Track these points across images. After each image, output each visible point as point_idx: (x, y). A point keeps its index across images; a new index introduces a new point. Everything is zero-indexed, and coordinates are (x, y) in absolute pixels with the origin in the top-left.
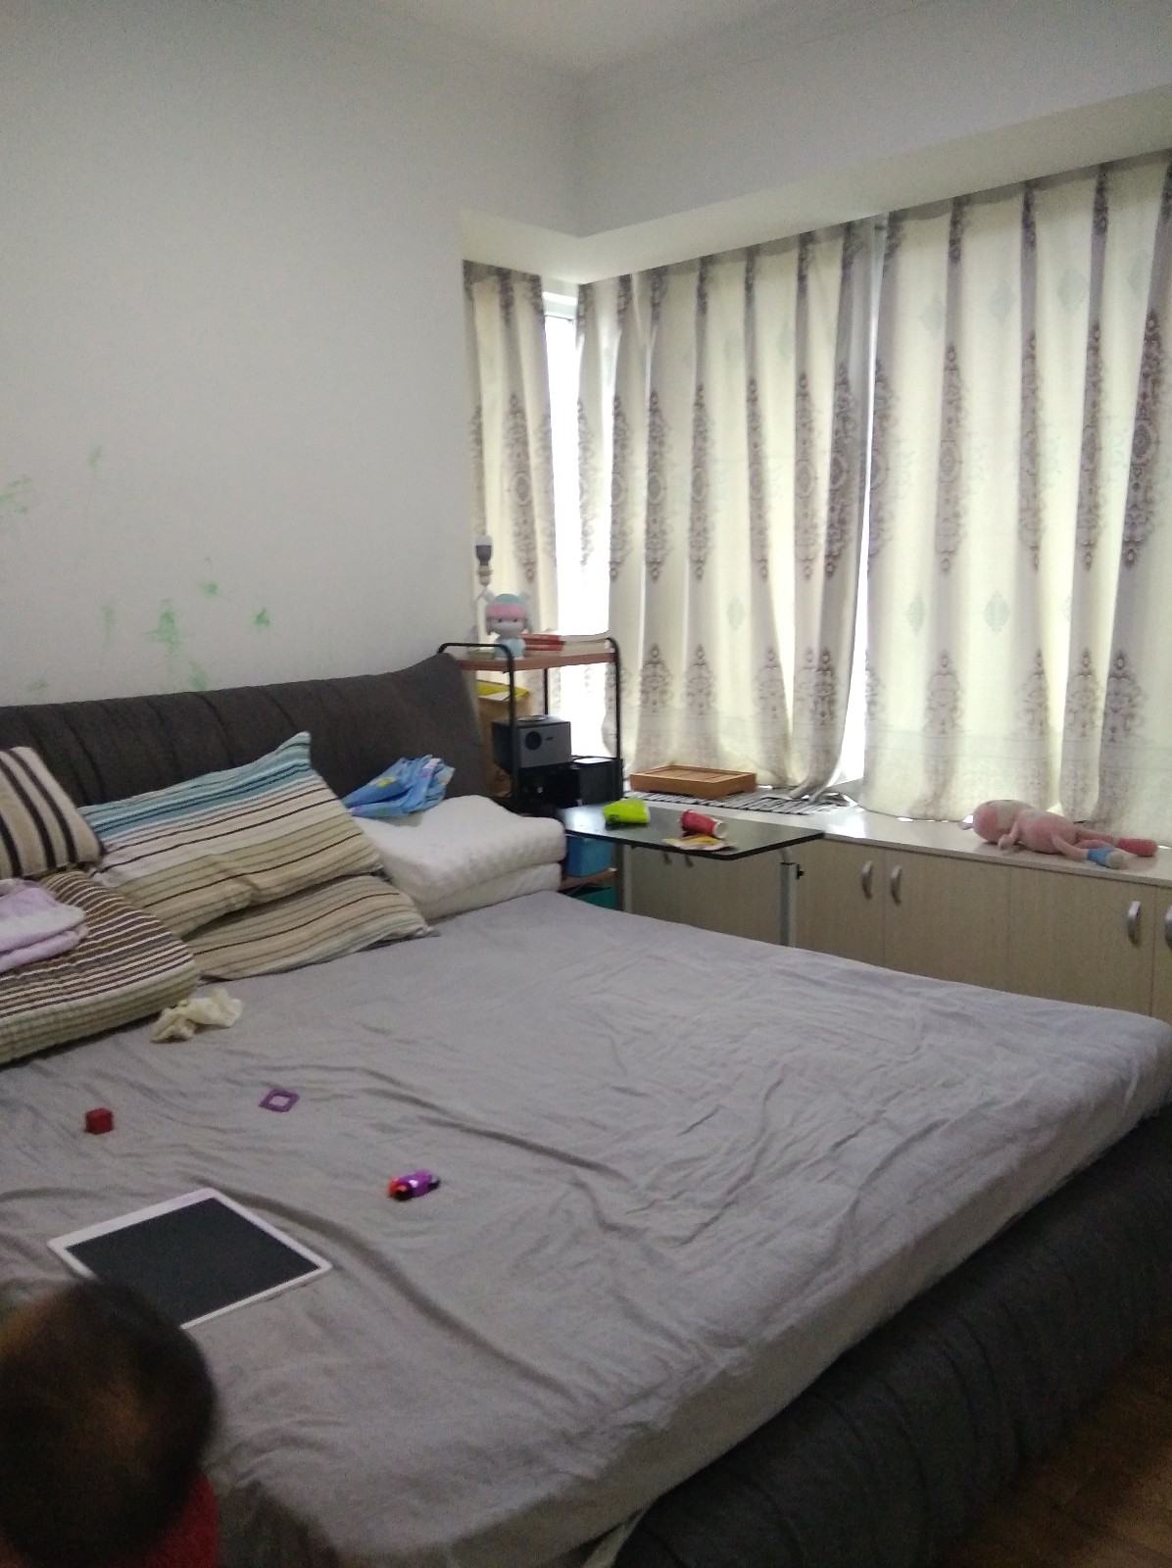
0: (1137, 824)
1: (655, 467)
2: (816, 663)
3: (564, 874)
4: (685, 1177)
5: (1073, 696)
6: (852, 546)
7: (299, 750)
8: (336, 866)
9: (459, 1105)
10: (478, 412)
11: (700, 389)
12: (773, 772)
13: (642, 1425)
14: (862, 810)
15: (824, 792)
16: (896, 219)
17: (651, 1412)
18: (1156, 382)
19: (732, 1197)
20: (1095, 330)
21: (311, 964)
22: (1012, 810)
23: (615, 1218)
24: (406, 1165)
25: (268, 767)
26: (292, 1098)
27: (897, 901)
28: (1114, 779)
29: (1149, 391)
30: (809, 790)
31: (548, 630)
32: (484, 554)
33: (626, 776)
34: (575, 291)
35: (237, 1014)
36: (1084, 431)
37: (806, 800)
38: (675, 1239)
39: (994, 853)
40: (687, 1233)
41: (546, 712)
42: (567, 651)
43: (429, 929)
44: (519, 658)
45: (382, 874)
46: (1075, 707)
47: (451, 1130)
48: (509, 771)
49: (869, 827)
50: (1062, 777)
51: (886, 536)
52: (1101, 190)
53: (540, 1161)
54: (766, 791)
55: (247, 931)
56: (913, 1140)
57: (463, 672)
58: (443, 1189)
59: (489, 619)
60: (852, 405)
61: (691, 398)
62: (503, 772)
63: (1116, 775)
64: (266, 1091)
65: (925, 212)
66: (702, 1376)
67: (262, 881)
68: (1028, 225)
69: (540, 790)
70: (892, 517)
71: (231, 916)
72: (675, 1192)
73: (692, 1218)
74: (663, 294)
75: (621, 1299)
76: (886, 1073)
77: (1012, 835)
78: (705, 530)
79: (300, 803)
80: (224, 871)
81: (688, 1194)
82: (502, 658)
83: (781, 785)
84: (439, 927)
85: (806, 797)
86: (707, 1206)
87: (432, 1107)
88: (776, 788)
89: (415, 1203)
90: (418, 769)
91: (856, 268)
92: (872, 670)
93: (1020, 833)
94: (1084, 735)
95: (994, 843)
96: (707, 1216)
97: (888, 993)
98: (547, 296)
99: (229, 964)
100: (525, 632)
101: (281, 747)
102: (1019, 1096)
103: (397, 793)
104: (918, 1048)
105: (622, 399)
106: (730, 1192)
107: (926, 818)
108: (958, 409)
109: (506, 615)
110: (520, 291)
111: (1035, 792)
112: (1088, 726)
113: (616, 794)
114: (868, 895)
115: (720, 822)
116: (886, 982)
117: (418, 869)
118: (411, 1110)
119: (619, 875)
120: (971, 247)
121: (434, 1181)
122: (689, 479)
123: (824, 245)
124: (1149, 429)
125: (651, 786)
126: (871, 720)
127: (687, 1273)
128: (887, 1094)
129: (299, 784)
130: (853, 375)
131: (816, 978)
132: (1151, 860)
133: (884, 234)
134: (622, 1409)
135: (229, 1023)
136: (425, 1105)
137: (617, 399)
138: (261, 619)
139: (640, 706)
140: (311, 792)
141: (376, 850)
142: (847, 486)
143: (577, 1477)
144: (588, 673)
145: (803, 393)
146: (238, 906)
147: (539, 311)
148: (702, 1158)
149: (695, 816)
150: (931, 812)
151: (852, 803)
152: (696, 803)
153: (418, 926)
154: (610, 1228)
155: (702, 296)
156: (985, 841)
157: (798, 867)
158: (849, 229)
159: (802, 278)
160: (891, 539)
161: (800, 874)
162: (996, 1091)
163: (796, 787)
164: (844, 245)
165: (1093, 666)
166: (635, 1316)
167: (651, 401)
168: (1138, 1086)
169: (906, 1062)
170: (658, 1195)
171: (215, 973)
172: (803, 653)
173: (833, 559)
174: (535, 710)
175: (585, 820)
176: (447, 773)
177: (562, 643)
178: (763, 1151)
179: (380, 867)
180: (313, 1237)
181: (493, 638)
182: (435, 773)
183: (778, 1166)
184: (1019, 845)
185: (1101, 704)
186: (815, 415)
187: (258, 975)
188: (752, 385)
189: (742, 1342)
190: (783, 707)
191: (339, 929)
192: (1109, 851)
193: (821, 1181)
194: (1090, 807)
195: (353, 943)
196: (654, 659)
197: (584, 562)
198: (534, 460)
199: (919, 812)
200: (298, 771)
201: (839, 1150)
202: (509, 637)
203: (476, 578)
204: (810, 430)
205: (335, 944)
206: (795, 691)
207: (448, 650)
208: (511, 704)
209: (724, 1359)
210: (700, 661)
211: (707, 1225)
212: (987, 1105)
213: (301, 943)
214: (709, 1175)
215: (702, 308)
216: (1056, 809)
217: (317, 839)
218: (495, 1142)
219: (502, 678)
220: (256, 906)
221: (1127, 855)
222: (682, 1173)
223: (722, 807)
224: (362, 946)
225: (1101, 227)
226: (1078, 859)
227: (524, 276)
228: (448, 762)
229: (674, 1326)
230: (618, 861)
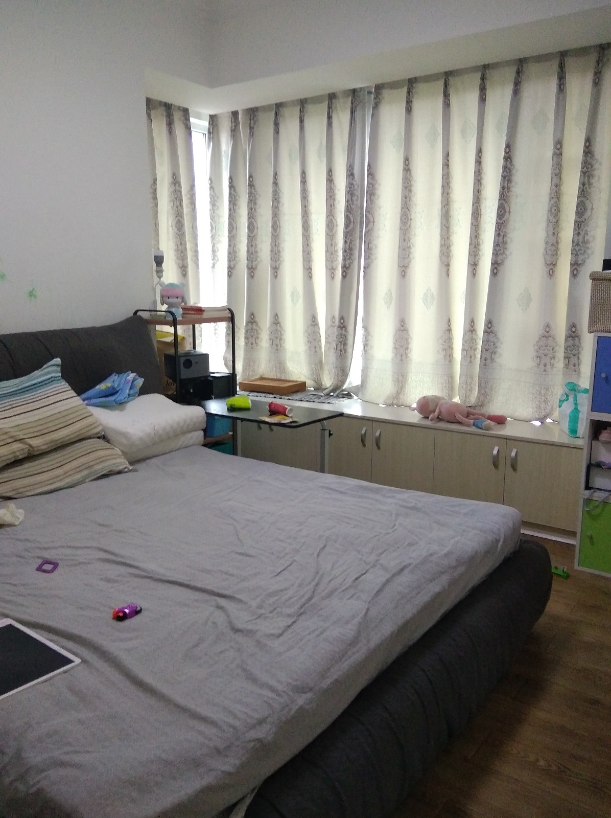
0: (496, 408)
1: (251, 216)
2: (337, 323)
3: (205, 436)
4: (276, 600)
5: (466, 342)
6: (356, 263)
7: (55, 368)
8: (77, 434)
9: (151, 566)
10: (155, 181)
11: (276, 175)
12: (315, 381)
13: (259, 740)
14: (360, 400)
15: (341, 392)
16: (379, 88)
17: (264, 732)
18: (509, 181)
19: (302, 610)
20: (479, 152)
21: (64, 488)
22: (436, 400)
23: (240, 626)
24: (122, 601)
25: (37, 378)
26: (55, 565)
27: (379, 448)
28: (486, 386)
29: (506, 185)
30: (334, 390)
31: (195, 303)
32: (159, 260)
33: (238, 382)
34: (208, 118)
35: (21, 518)
36: (473, 205)
37: (332, 395)
38: (273, 635)
39: (427, 423)
40: (280, 631)
41: (194, 347)
42: (205, 315)
43: (131, 468)
44: (179, 318)
45: (104, 438)
46: (467, 348)
47: (147, 580)
48: (174, 380)
49: (364, 409)
50: (460, 383)
51: (373, 257)
52: (483, 79)
53: (197, 595)
54: (312, 391)
55: (25, 471)
56: (394, 575)
57: (148, 326)
58: (143, 613)
59: (162, 297)
60: (356, 187)
61: (272, 180)
62: (171, 381)
63: (486, 382)
64: (40, 561)
65: (394, 85)
66: (290, 710)
67: (35, 442)
68: (446, 95)
69: (191, 391)
70: (376, 247)
71: (17, 462)
72: (272, 609)
73: (282, 622)
74: (255, 123)
75: (244, 670)
76: (379, 540)
77: (436, 413)
78: (279, 251)
79: (56, 398)
80: (11, 437)
81: (279, 609)
82: (170, 318)
83: (319, 388)
84: (137, 466)
85: (332, 394)
86: (289, 616)
87: (137, 568)
88: (316, 389)
89: (128, 622)
90: (124, 379)
91: (358, 114)
92: (366, 328)
93: (440, 412)
94: (471, 362)
95: (427, 418)
96: (290, 621)
97: (378, 497)
98: (192, 120)
99: (17, 489)
100: (183, 304)
101: (44, 367)
102: (446, 550)
103: (112, 392)
104: (395, 525)
105: (233, 178)
106: (301, 607)
107: (393, 405)
108: (410, 191)
109: (173, 295)
110: (177, 116)
111: (447, 391)
112: (473, 358)
113: (233, 393)
114: (364, 445)
115: (289, 408)
116: (376, 491)
117: (124, 435)
118: (123, 570)
119: (234, 437)
120: (417, 105)
121: (139, 609)
122: (270, 224)
123: (341, 100)
124: (506, 205)
125: (252, 388)
126: (365, 354)
127: (280, 654)
128: (380, 551)
129: (55, 387)
130: (356, 171)
131: (341, 490)
132: (503, 425)
133: (373, 96)
134: (248, 731)
135: (17, 523)
136: (130, 566)
137: (231, 178)
138: (31, 294)
139: (245, 345)
140: (62, 392)
141: (100, 424)
142: (354, 229)
143: (223, 772)
144: (216, 327)
145: (330, 180)
146: (20, 457)
147: (188, 128)
148: (286, 589)
149: (276, 405)
150: (395, 402)
151: (355, 397)
152: (275, 397)
153: (126, 466)
154: (237, 631)
155: (276, 124)
156: (422, 416)
157: (330, 431)
158: (354, 91)
159: (330, 117)
160: (376, 259)
161: (330, 435)
162: (435, 547)
163: (327, 388)
164: (352, 101)
165: (476, 327)
166: (253, 679)
167: (249, 180)
168: (504, 542)
169: (390, 533)
170: (262, 611)
171: (8, 494)
172: (330, 318)
173: (346, 269)
174: (188, 347)
175: (216, 407)
176: (140, 382)
177: (203, 311)
178: (317, 585)
179: (103, 433)
180: (70, 644)
181: (165, 307)
182: (133, 382)
183: (326, 591)
184: (439, 419)
185: (480, 346)
186: (336, 191)
187: (33, 495)
188: (304, 174)
189: (311, 690)
190: (320, 347)
191: (79, 469)
192: (485, 421)
193: (348, 599)
194: (473, 399)
195: (87, 476)
196: (252, 320)
197: (213, 267)
198: (186, 210)
199: (390, 402)
200: (55, 380)
201: (357, 582)
202: (173, 307)
203: (155, 274)
204: (334, 200)
205: (78, 477)
206: (326, 338)
207: (139, 313)
208: (176, 343)
209: (301, 700)
210: (276, 321)
211: (289, 626)
212: (431, 555)
213: (57, 477)
214: (290, 598)
215: (277, 131)
216: (457, 400)
217: (67, 418)
218: (173, 586)
219: (171, 329)
220: (32, 456)
221: (492, 423)
222: (276, 598)
223: (289, 399)
224: (93, 478)
225: (483, 99)
226: (468, 426)
227: (179, 108)
228: (140, 376)
229: (273, 683)
230: (234, 429)
